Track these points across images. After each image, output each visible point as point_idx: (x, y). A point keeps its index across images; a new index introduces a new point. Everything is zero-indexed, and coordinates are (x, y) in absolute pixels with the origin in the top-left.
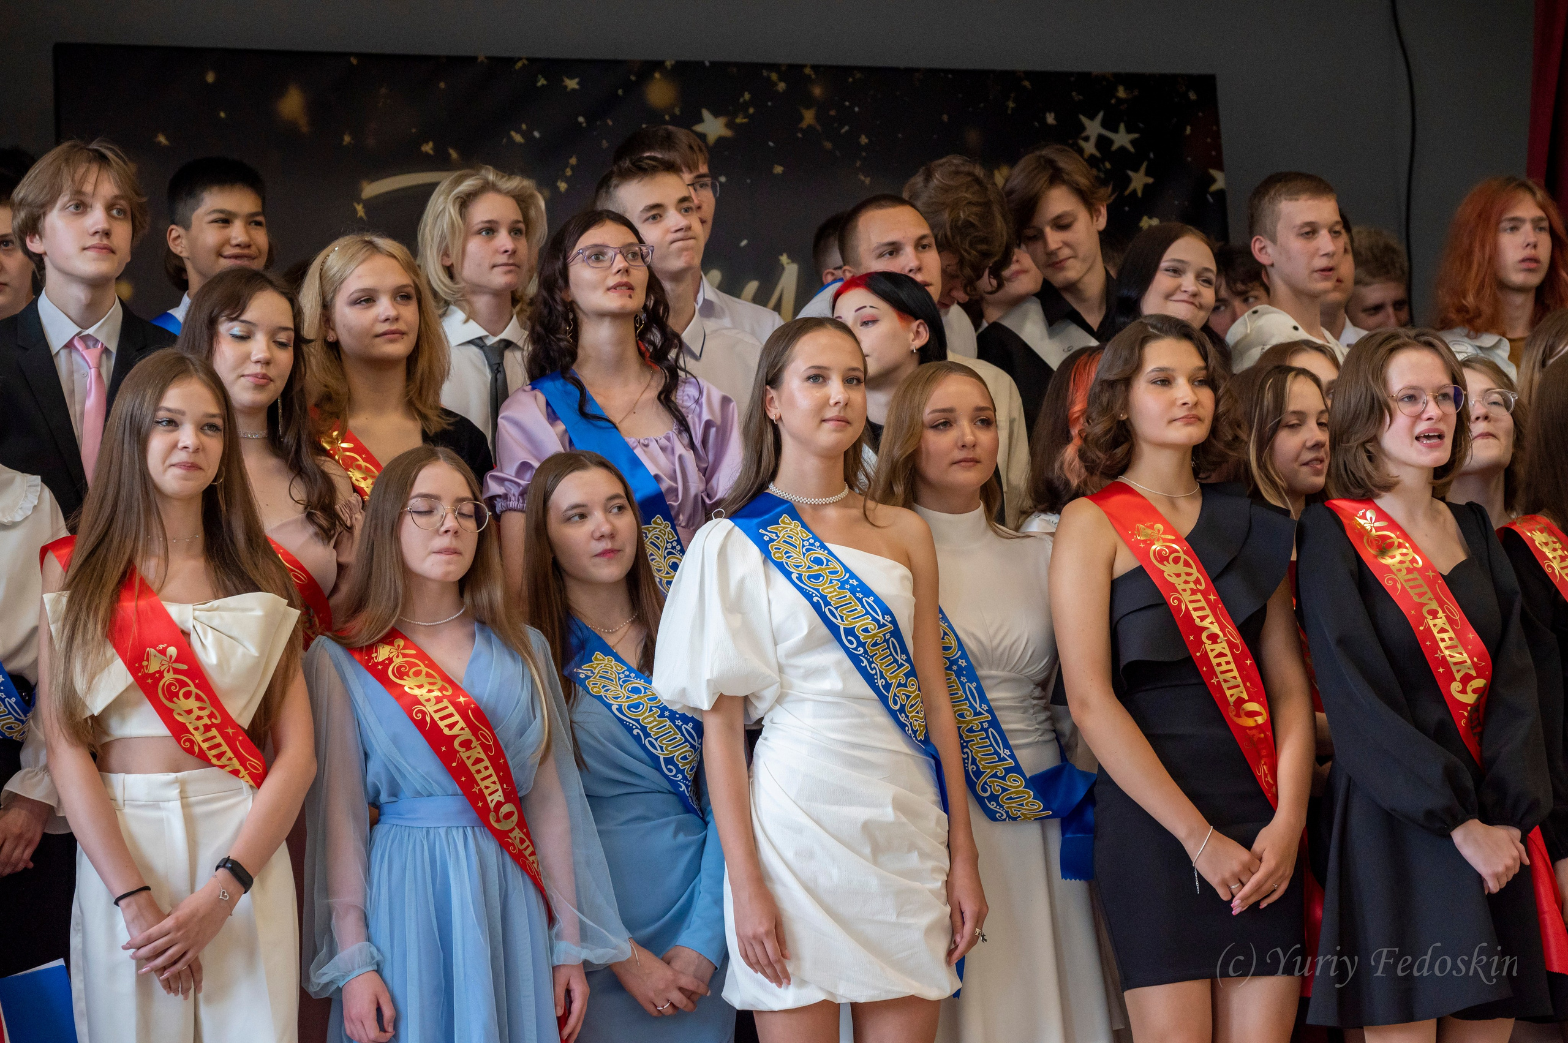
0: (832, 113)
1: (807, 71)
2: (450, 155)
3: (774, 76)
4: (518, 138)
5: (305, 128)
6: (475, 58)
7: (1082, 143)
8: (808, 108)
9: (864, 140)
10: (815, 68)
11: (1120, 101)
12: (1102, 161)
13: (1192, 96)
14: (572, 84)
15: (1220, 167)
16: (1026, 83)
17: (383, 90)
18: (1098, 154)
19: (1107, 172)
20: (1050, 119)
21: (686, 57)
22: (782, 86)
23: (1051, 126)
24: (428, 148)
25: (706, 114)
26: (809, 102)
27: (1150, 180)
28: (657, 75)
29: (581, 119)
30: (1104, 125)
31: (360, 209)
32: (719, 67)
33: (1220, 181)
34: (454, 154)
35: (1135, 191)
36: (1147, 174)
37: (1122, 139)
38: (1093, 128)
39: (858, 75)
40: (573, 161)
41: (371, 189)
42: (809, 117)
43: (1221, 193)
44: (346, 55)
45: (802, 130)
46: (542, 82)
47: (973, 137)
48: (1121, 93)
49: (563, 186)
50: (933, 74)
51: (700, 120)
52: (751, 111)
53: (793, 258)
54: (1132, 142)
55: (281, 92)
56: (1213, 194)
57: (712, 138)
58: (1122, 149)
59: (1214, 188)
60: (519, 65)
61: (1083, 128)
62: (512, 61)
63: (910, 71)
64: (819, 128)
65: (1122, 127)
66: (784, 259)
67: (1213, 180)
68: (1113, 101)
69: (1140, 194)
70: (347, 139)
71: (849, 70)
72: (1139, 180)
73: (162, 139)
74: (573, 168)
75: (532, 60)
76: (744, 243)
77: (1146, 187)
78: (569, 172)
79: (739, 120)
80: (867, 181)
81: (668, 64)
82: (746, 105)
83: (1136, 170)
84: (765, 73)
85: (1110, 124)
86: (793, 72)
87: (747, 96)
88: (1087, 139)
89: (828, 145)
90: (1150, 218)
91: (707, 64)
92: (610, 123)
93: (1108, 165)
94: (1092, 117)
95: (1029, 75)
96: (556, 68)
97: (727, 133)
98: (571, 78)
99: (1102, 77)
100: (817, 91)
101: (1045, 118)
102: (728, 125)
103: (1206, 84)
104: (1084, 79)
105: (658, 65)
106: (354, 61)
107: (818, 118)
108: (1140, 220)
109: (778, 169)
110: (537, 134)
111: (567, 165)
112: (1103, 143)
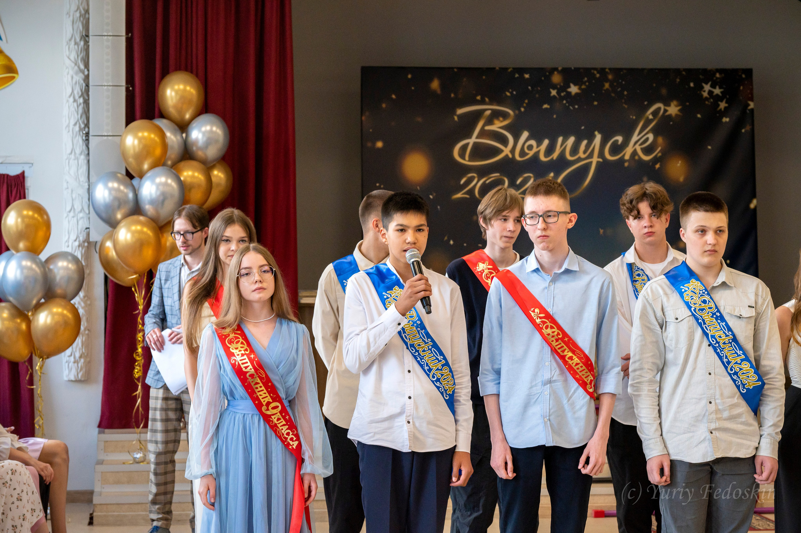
0: (615, 84)
1: (607, 70)
2: (485, 100)
3: (595, 72)
4: (508, 94)
5: (439, 91)
6: (494, 68)
7: (703, 93)
8: (607, 82)
9: (626, 93)
10: (610, 69)
11: (717, 78)
12: (710, 99)
13: (744, 76)
14: (527, 76)
15: (752, 100)
16: (684, 73)
17: (465, 79)
18: (708, 96)
19: (711, 102)
20: (692, 85)
21: (566, 66)
22: (598, 75)
23: (692, 88)
24: (479, 98)
25: (572, 85)
26: (607, 80)
27: (727, 105)
28: (556, 73)
29: (530, 88)
30: (711, 86)
31: (456, 118)
32: (577, 69)
33: (752, 105)
34: (487, 100)
35: (721, 109)
36: (726, 103)
37: (717, 91)
38: (707, 87)
39: (625, 71)
40: (526, 101)
41: (460, 111)
42: (607, 85)
43: (752, 110)
44: (453, 68)
45: (604, 90)
46: (517, 75)
47: (664, 91)
48: (718, 75)
49: (522, 109)
50: (651, 70)
51: (569, 87)
52: (587, 84)
53: (599, 132)
54: (721, 92)
55: (431, 80)
56: (749, 110)
57: (573, 93)
58: (717, 95)
59: (750, 108)
60: (510, 70)
61: (703, 87)
62: (507, 69)
63: (643, 70)
64: (610, 89)
65: (717, 87)
66: (596, 133)
67: (749, 105)
68: (715, 78)
69: (723, 109)
70: (452, 95)
71: (621, 69)
72: (723, 105)
73: (394, 96)
74: (526, 103)
75: (514, 68)
76: (583, 128)
77: (725, 108)
78: (525, 105)
79: (583, 87)
80: (626, 106)
81: (560, 69)
82: (586, 82)
83: (722, 101)
84: (592, 71)
85: (713, 86)
86: (602, 71)
87: (586, 79)
88: (704, 91)
89: (613, 95)
90: (726, 117)
91: (573, 68)
92: (539, 88)
93: (712, 100)
94: (707, 84)
95: (685, 70)
96: (521, 71)
97: (578, 91)
98: (527, 74)
99: (710, 71)
100: (610, 77)
101: (689, 84)
102: (580, 89)
103: (749, 72)
104: (705, 71)
105: (556, 69)
106: (456, 70)
107: (610, 86)
108: (722, 118)
109: (596, 103)
110: (515, 93)
111: (524, 102)
112: (710, 93)
